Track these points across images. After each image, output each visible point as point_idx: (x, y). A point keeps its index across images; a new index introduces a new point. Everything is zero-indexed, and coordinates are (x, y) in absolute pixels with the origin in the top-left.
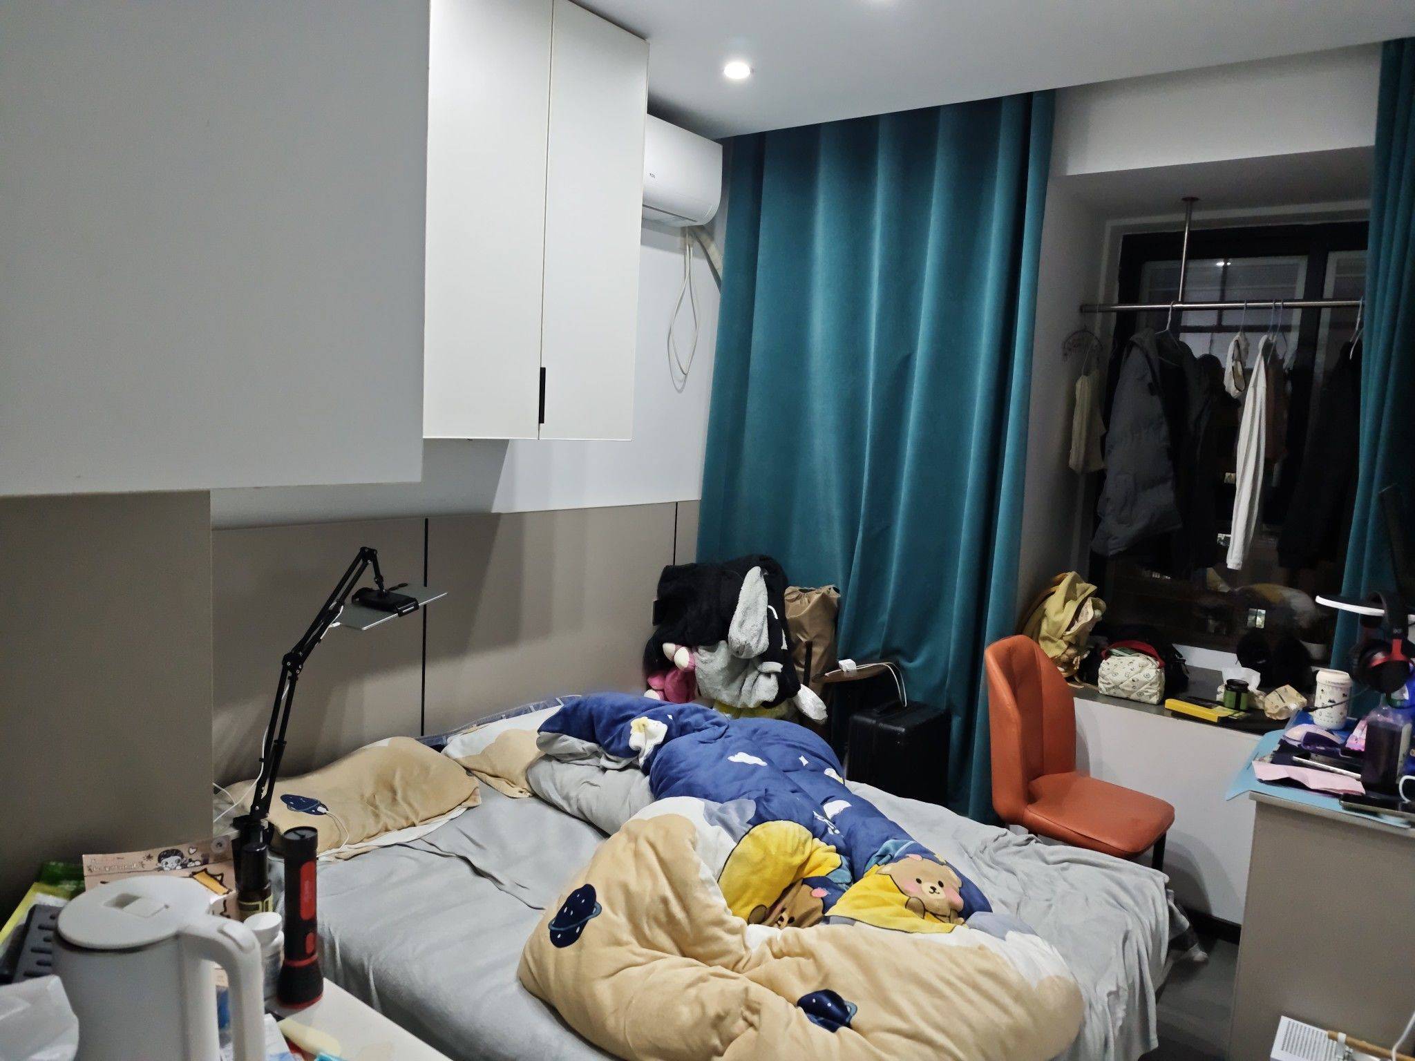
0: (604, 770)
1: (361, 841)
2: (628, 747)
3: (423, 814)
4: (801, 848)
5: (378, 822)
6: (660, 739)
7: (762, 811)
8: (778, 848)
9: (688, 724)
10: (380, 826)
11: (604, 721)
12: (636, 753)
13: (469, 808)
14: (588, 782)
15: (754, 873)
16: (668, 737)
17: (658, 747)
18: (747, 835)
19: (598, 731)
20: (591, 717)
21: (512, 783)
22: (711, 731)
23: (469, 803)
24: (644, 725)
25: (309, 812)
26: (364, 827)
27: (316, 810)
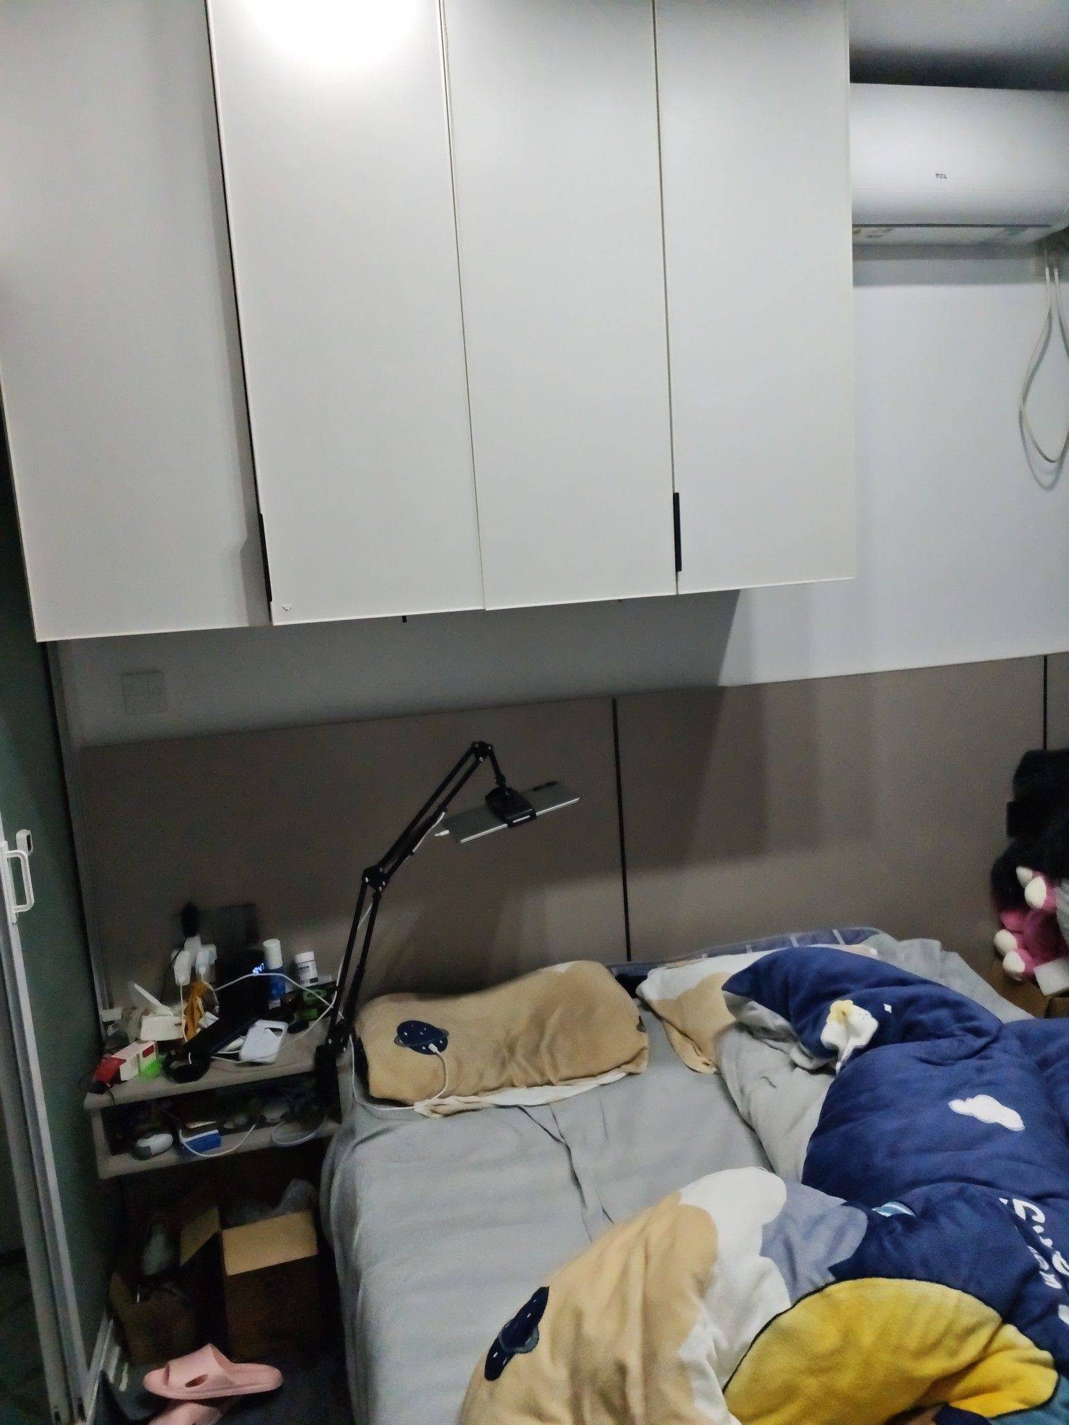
0: (794, 1065)
1: (476, 1094)
2: (819, 1042)
3: (565, 1072)
4: (950, 1342)
5: (501, 1074)
6: (863, 1041)
7: (873, 1249)
8: (883, 1333)
9: (918, 1024)
10: (503, 1079)
11: (802, 994)
12: (833, 1052)
13: (630, 1074)
14: (767, 1078)
15: (812, 1372)
16: (877, 1040)
17: (858, 1052)
18: (817, 1296)
19: (793, 1005)
20: (786, 985)
21: (699, 1048)
22: (955, 1043)
23: (631, 1068)
24: (844, 1014)
25: (418, 1049)
26: (481, 1077)
27: (427, 1047)
